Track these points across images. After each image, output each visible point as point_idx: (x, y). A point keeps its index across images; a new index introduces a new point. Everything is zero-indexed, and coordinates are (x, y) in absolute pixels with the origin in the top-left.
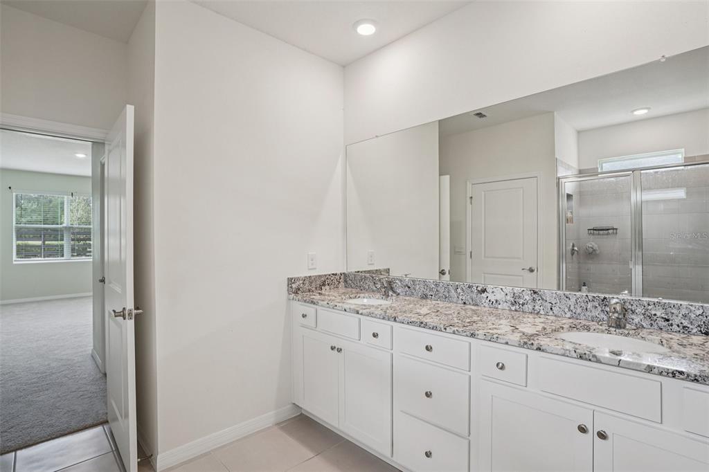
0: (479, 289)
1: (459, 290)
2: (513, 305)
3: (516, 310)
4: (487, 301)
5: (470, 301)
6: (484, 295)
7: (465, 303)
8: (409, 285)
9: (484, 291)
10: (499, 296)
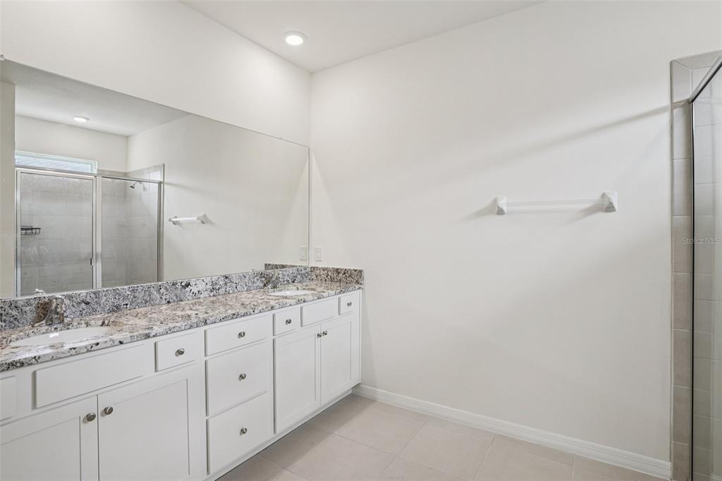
0: (183, 284)
1: (163, 290)
2: (211, 291)
3: (214, 296)
4: (191, 294)
5: (175, 298)
6: (188, 289)
7: (168, 302)
8: (88, 299)
9: (188, 285)
10: (201, 286)
